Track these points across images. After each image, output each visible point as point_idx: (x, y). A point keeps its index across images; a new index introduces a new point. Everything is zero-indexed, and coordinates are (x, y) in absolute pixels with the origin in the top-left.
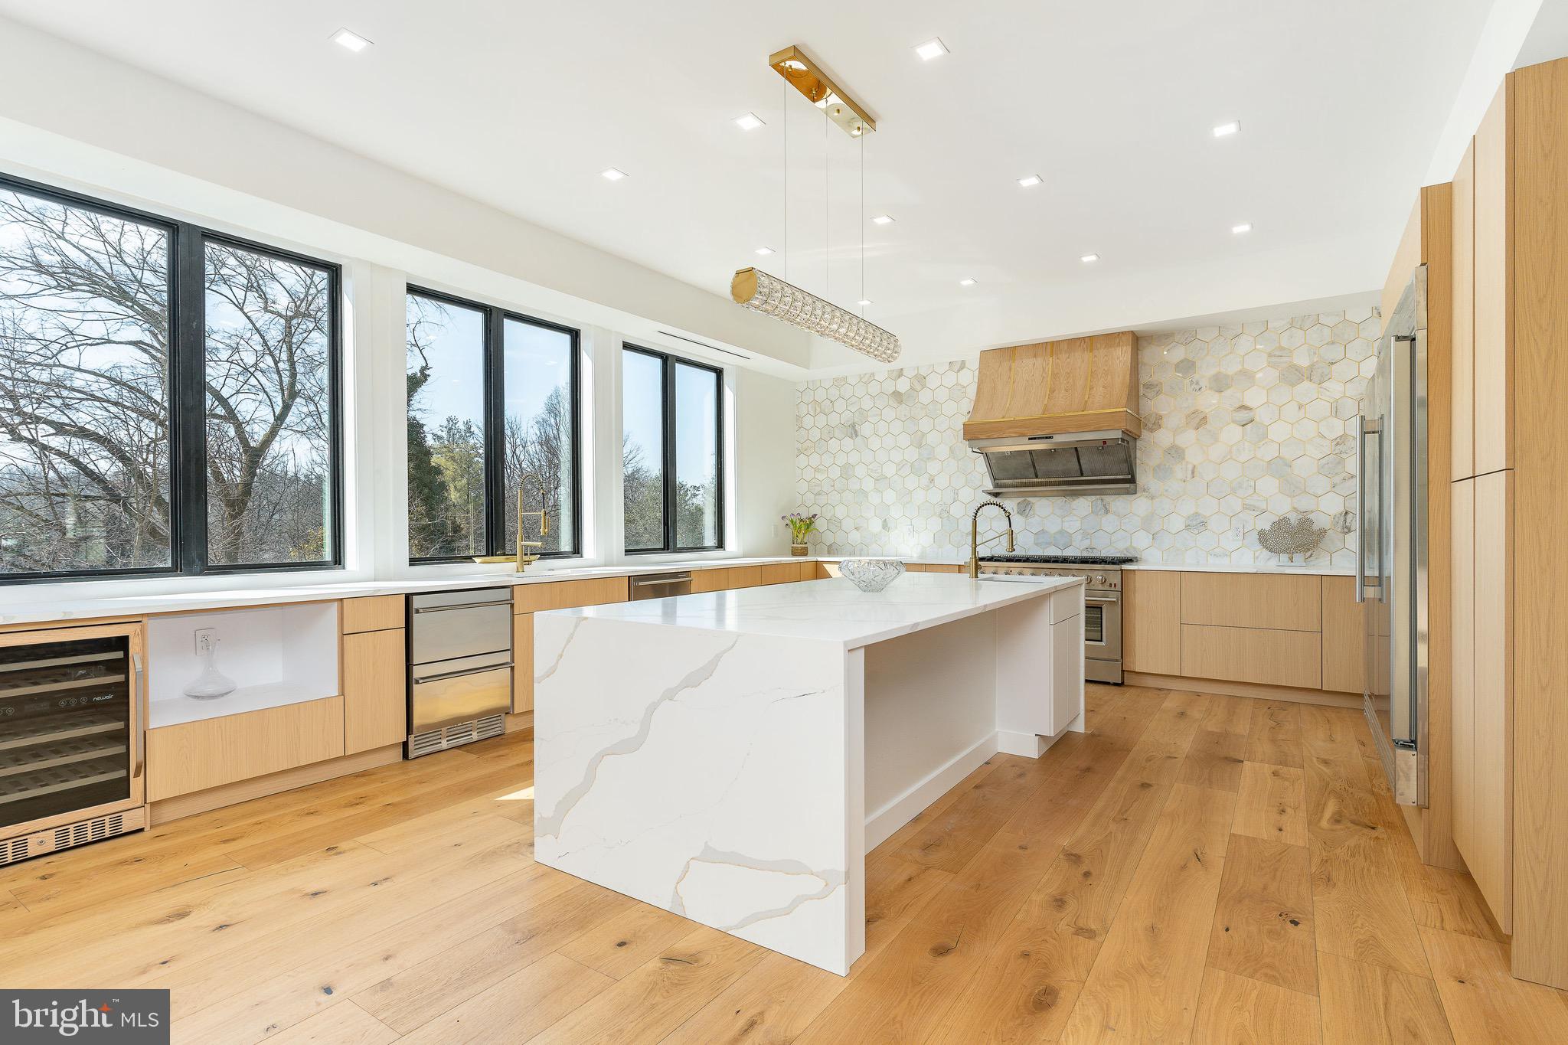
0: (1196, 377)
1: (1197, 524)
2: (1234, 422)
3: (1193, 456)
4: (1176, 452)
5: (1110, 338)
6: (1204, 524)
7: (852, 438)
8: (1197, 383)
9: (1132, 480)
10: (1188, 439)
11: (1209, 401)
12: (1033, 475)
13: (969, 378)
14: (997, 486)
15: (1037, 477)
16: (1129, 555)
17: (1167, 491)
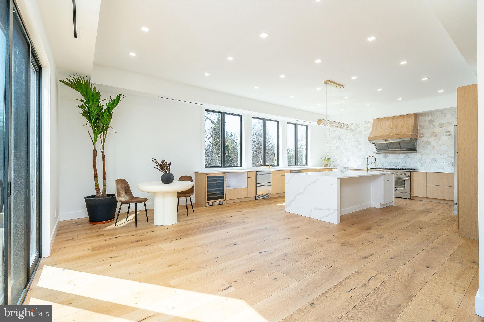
0: (434, 124)
1: (435, 161)
2: (445, 135)
3: (433, 143)
4: (428, 143)
5: (408, 116)
6: (436, 161)
7: (339, 139)
8: (434, 125)
9: (415, 150)
10: (432, 139)
11: (437, 130)
12: (388, 149)
13: (370, 125)
14: (378, 151)
15: (389, 149)
16: (415, 168)
17: (426, 152)
